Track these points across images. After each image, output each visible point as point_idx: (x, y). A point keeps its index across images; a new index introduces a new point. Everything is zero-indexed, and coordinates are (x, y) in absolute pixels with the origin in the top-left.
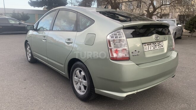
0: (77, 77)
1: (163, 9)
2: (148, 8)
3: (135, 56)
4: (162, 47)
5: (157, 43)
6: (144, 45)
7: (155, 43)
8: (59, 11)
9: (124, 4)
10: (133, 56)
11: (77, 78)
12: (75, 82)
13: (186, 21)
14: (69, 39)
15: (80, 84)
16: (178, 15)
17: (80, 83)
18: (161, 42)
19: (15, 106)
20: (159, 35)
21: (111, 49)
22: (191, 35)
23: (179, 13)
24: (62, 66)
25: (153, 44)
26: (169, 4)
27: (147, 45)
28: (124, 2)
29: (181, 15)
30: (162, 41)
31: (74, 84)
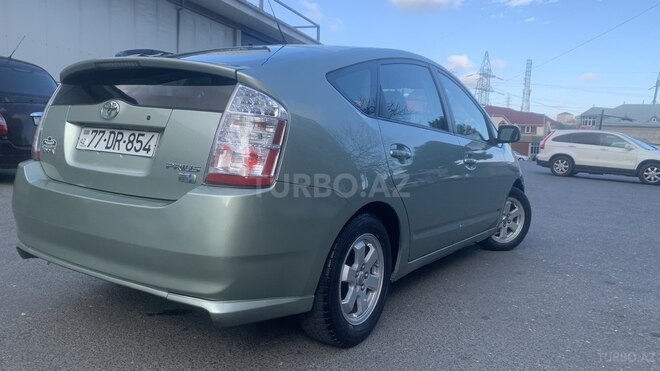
7: (119, 133)
18: (148, 135)
25: (112, 133)
27: (93, 131)
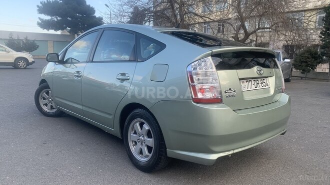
0: (135, 133)
1: (260, 34)
2: (237, 34)
3: (229, 98)
4: (267, 87)
5: (259, 80)
6: (241, 81)
7: (257, 80)
8: (104, 30)
9: (197, 26)
10: (227, 97)
11: (135, 135)
12: (132, 141)
13: (296, 54)
14: (123, 74)
15: (142, 144)
16: (284, 45)
17: (140, 143)
18: (265, 79)
19: (36, 181)
20: (262, 68)
21: (194, 87)
22: (305, 76)
23: (284, 42)
24: (111, 117)
25: (254, 81)
26: (268, 26)
27: (246, 81)
28: (197, 23)
29: (288, 45)
30: (267, 77)
31: (131, 145)
